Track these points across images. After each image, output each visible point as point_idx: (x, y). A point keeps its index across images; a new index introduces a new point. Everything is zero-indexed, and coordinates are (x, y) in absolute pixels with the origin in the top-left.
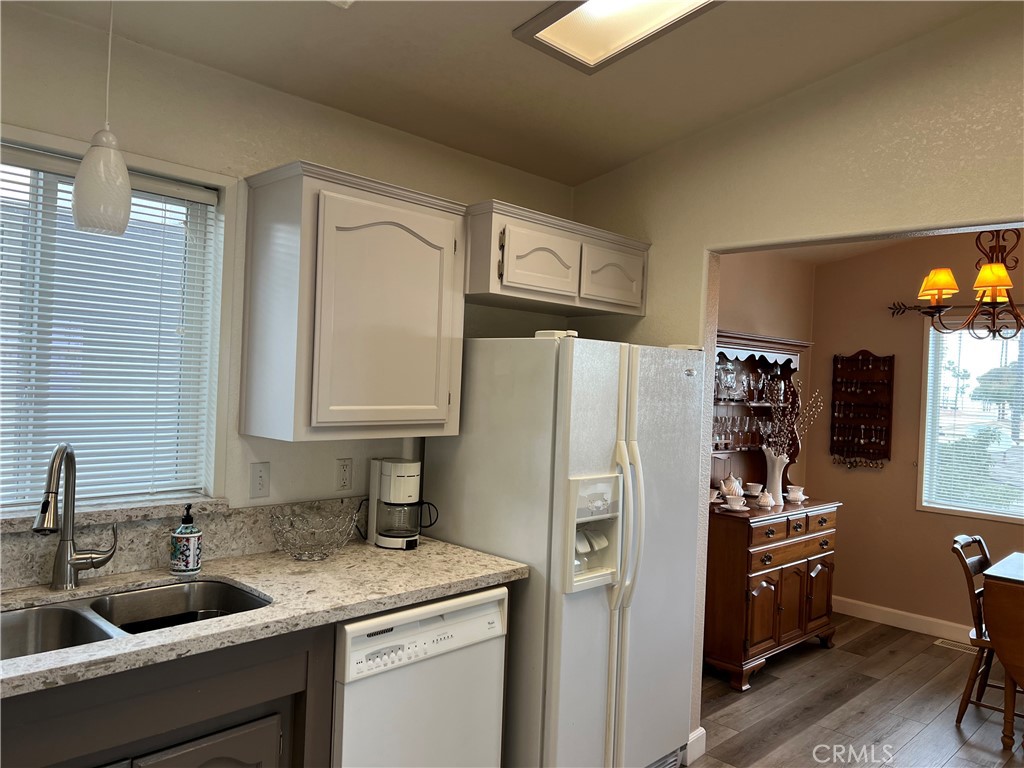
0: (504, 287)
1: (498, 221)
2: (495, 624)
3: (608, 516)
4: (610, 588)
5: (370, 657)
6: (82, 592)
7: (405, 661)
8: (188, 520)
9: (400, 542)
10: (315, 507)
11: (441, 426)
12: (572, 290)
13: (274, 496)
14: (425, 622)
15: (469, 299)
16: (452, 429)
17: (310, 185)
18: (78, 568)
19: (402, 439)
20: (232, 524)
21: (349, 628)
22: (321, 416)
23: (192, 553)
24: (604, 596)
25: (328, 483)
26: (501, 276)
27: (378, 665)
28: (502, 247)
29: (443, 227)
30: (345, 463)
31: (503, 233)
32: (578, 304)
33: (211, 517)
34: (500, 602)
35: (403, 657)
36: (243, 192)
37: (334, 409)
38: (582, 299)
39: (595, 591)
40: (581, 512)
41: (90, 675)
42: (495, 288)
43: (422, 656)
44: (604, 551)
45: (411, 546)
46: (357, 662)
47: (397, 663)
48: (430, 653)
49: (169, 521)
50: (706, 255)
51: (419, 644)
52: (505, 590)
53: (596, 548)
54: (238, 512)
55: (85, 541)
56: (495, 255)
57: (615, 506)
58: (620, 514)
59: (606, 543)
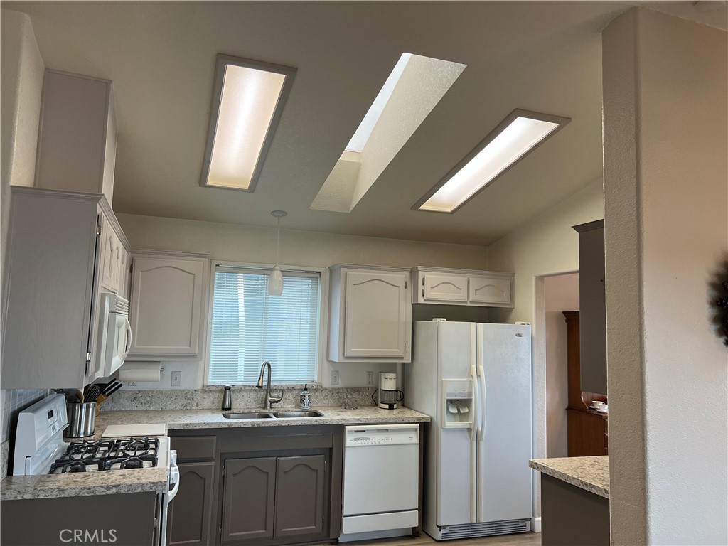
0: (425, 300)
1: (421, 274)
2: (415, 438)
3: (466, 398)
4: (469, 430)
5: (356, 439)
6: (271, 410)
7: (370, 444)
8: (306, 389)
9: (387, 406)
10: (357, 390)
11: (402, 358)
12: (465, 299)
13: (340, 385)
14: (379, 431)
15: (413, 304)
16: (408, 359)
17: (343, 270)
18: (271, 402)
19: (396, 363)
20: (324, 393)
21: (346, 427)
22: (348, 353)
23: (306, 401)
24: (467, 434)
25: (363, 381)
26: (423, 296)
27: (359, 443)
28: (424, 284)
29: (400, 278)
30: (370, 374)
31: (424, 278)
32: (469, 304)
33: (316, 390)
34: (416, 430)
35: (370, 442)
36: (328, 273)
37: (355, 350)
38: (471, 302)
39: (461, 430)
40: (448, 394)
41: (263, 425)
42: (421, 300)
43: (377, 444)
44: (464, 414)
45: (391, 408)
46: (349, 440)
47: (367, 444)
48: (381, 444)
49: (301, 390)
50: (534, 278)
51: (377, 439)
52: (418, 425)
53: (462, 412)
54: (326, 389)
55: (275, 394)
56: (420, 287)
57: (470, 393)
58: (473, 398)
59: (467, 410)
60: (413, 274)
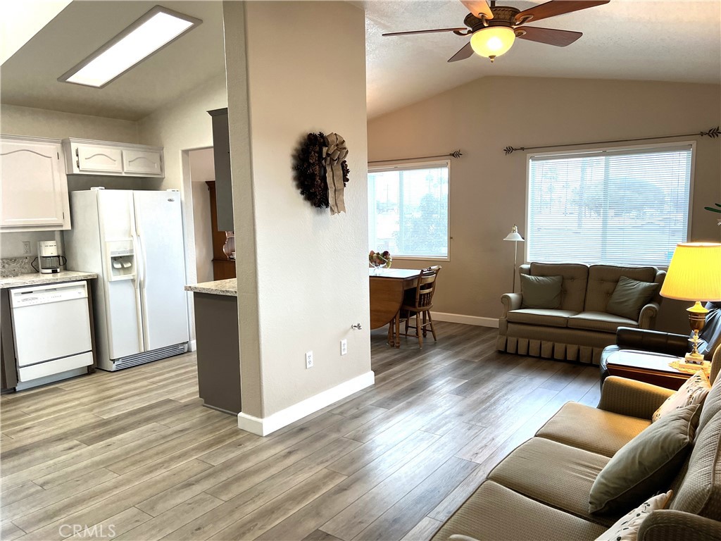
0: (80, 171)
1: (74, 146)
2: (84, 292)
3: (128, 254)
4: (133, 281)
5: (23, 300)
7: (39, 303)
9: (50, 271)
10: (14, 260)
11: (62, 226)
12: (119, 169)
14: (46, 290)
15: (67, 175)
16: (68, 227)
21: (12, 290)
24: (131, 284)
25: (20, 251)
26: (78, 167)
27: (28, 303)
28: (77, 155)
29: (52, 149)
30: (26, 244)
31: (77, 150)
32: (124, 175)
34: (84, 286)
35: (38, 301)
37: (9, 221)
38: (126, 173)
39: (126, 281)
40: (112, 253)
42: (76, 171)
43: (47, 302)
44: (127, 268)
45: (55, 272)
46: (16, 301)
47: (35, 303)
48: (50, 301)
50: (180, 152)
51: (46, 298)
52: (85, 282)
53: (125, 266)
56: (75, 159)
57: (132, 251)
58: (134, 254)
59: (129, 265)
60: (65, 145)
